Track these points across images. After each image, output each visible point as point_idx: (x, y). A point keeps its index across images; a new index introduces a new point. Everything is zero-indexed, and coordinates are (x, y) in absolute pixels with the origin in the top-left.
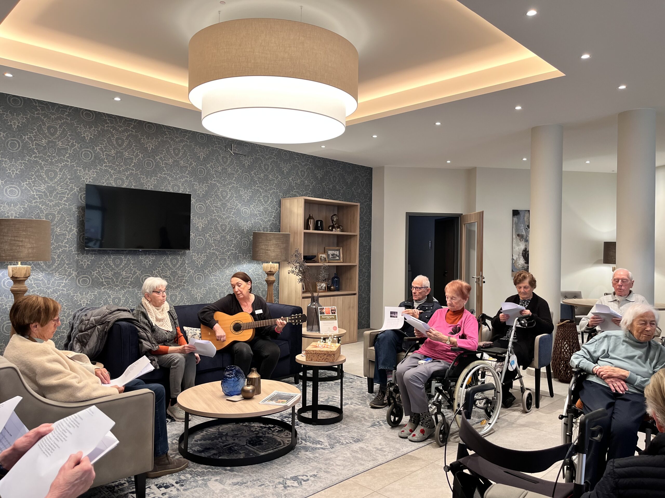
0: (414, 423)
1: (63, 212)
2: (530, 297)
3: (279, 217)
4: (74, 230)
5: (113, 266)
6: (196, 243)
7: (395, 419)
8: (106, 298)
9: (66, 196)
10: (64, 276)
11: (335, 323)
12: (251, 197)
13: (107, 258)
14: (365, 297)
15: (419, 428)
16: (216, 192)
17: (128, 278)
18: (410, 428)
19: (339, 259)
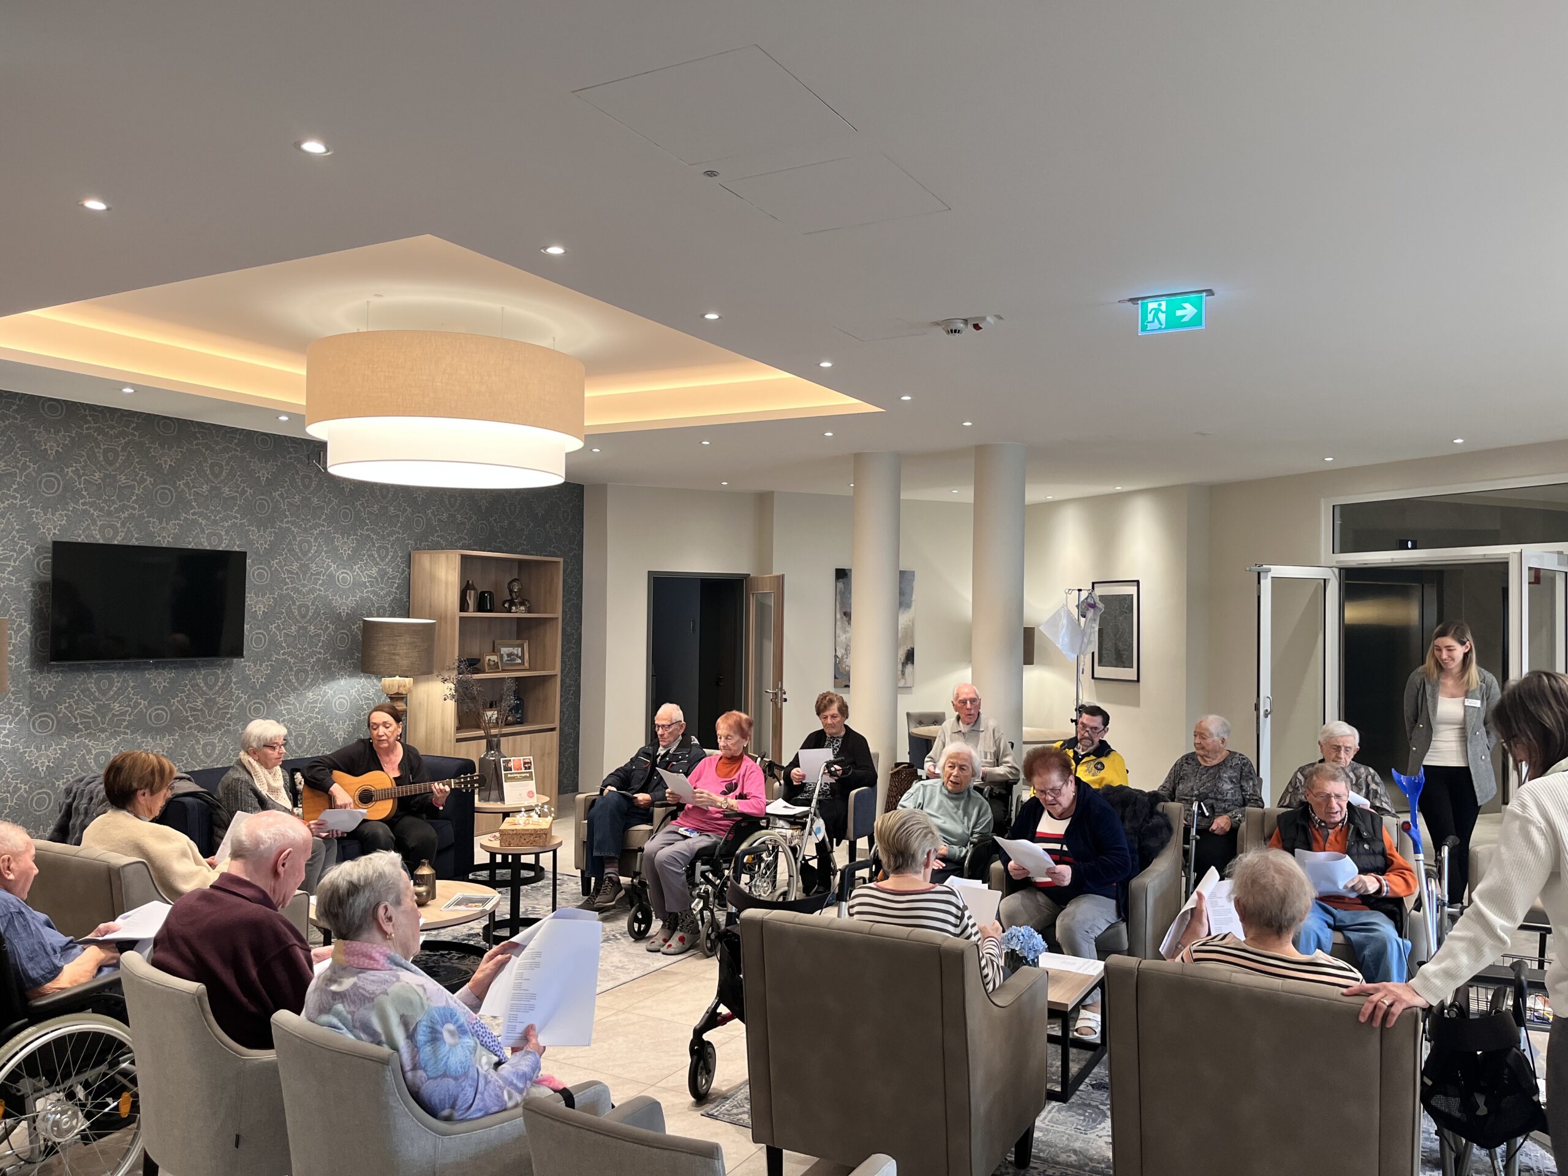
0: (669, 928)
1: (6, 595)
2: (840, 732)
3: (407, 585)
4: (25, 627)
5: (97, 694)
6: (251, 643)
7: (639, 927)
8: (83, 754)
9: (13, 564)
10: (6, 716)
11: (531, 785)
12: (355, 550)
13: (85, 678)
14: (570, 734)
15: (677, 935)
16: (290, 543)
17: (124, 714)
18: (664, 937)
19: (523, 663)
